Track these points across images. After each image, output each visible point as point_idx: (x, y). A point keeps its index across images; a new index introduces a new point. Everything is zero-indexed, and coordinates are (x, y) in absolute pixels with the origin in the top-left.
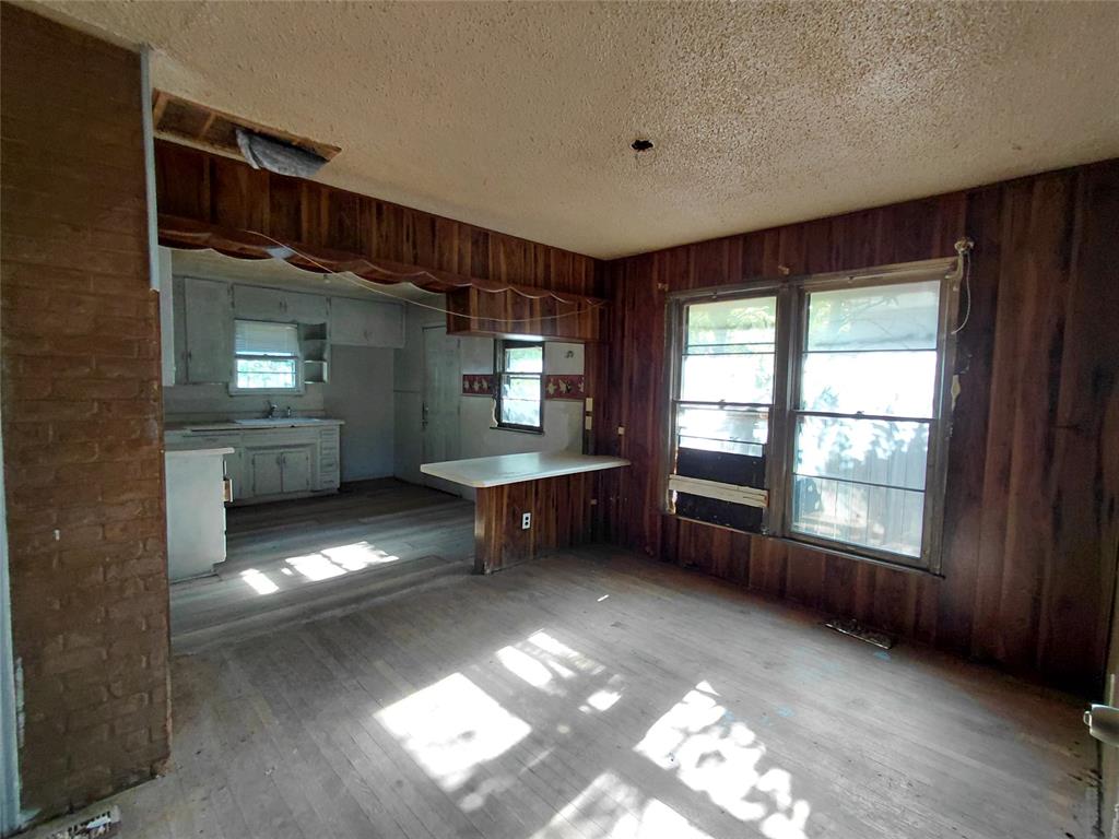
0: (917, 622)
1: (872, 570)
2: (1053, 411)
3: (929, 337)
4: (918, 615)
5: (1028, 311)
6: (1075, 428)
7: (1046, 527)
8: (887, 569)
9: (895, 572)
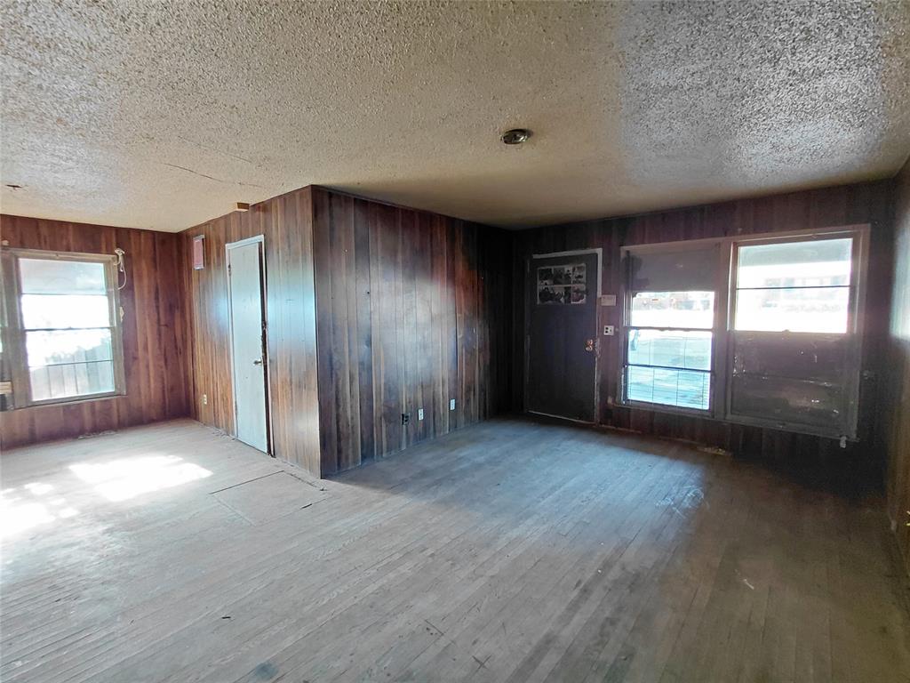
0: (119, 420)
1: (93, 404)
2: (159, 320)
3: (102, 289)
4: (119, 416)
5: (145, 281)
6: (166, 325)
7: (162, 363)
8: (101, 401)
9: (106, 401)
